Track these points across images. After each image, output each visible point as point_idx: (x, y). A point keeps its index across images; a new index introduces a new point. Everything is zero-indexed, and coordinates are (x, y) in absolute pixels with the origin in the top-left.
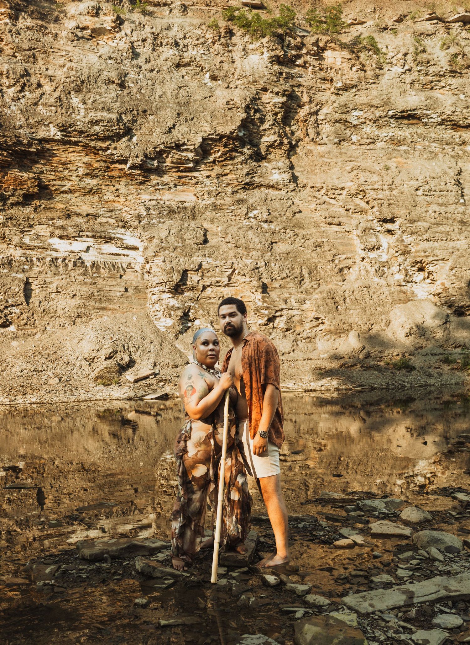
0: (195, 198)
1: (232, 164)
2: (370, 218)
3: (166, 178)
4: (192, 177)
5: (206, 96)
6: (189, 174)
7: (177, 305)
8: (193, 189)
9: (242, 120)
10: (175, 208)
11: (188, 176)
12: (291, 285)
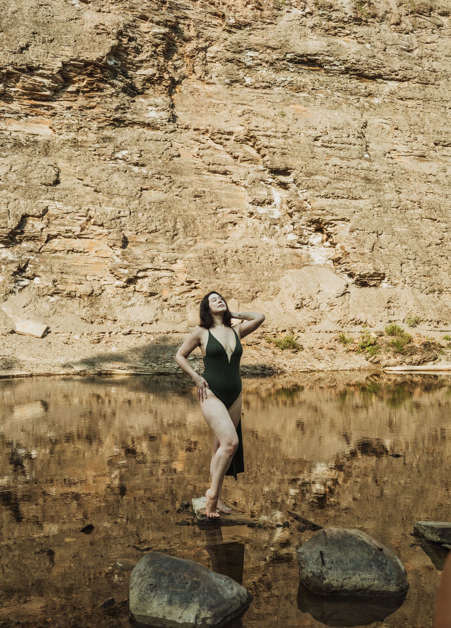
0: (51, 131)
1: (100, 96)
2: (261, 167)
3: (15, 106)
4: (48, 106)
5: (71, 17)
6: (44, 103)
7: (11, 258)
8: (49, 121)
9: (112, 47)
10: (23, 141)
11: (43, 106)
12: (161, 240)
